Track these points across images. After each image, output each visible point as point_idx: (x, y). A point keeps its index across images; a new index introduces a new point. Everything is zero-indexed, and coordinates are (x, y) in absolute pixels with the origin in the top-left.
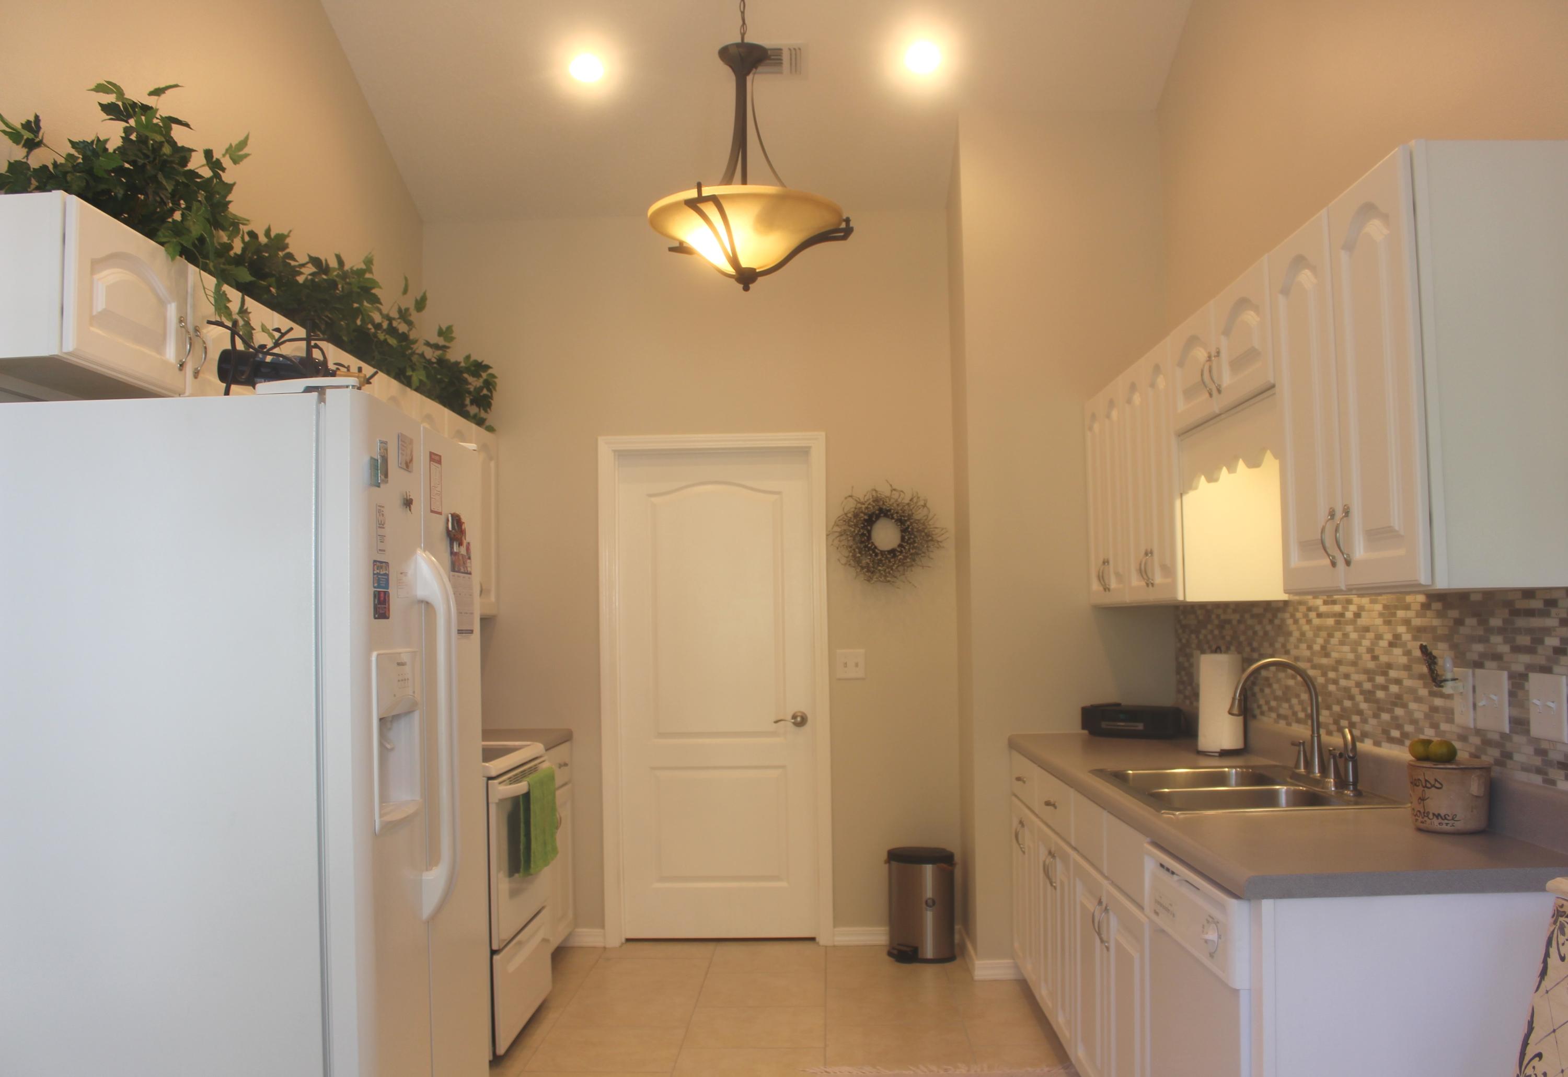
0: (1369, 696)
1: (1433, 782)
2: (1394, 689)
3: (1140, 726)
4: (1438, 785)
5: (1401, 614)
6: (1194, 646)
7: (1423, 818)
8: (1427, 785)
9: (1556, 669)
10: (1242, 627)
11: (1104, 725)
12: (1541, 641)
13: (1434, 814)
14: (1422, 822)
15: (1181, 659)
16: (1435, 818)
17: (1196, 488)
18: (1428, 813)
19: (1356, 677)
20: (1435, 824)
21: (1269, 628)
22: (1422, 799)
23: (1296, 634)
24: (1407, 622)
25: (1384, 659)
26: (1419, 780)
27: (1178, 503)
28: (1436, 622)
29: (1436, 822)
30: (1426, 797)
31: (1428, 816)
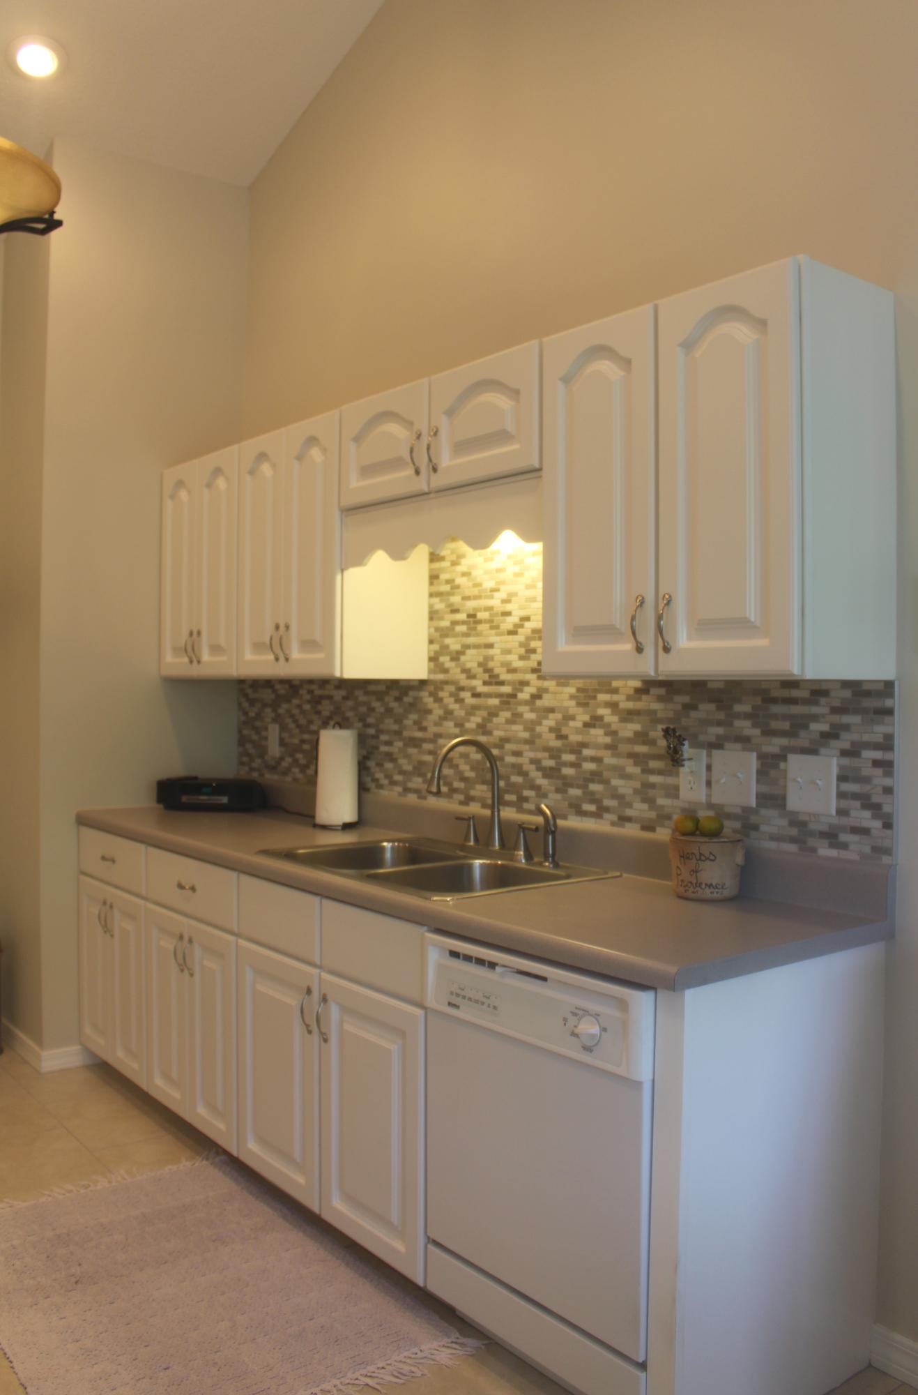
0: (549, 773)
1: (707, 855)
2: (589, 766)
3: (225, 800)
4: (712, 857)
5: (603, 697)
6: (269, 720)
7: (695, 888)
8: (702, 858)
9: (823, 751)
10: (350, 703)
11: (184, 799)
12: (806, 727)
13: (706, 885)
14: (693, 892)
15: (245, 732)
16: (707, 888)
17: (365, 565)
18: (701, 884)
19: (529, 754)
20: (707, 893)
21: (394, 705)
22: (695, 871)
23: (438, 712)
24: (613, 706)
25: (574, 738)
26: (693, 853)
27: (339, 578)
28: (655, 706)
29: (708, 891)
30: (700, 868)
31: (700, 887)
